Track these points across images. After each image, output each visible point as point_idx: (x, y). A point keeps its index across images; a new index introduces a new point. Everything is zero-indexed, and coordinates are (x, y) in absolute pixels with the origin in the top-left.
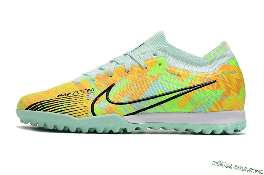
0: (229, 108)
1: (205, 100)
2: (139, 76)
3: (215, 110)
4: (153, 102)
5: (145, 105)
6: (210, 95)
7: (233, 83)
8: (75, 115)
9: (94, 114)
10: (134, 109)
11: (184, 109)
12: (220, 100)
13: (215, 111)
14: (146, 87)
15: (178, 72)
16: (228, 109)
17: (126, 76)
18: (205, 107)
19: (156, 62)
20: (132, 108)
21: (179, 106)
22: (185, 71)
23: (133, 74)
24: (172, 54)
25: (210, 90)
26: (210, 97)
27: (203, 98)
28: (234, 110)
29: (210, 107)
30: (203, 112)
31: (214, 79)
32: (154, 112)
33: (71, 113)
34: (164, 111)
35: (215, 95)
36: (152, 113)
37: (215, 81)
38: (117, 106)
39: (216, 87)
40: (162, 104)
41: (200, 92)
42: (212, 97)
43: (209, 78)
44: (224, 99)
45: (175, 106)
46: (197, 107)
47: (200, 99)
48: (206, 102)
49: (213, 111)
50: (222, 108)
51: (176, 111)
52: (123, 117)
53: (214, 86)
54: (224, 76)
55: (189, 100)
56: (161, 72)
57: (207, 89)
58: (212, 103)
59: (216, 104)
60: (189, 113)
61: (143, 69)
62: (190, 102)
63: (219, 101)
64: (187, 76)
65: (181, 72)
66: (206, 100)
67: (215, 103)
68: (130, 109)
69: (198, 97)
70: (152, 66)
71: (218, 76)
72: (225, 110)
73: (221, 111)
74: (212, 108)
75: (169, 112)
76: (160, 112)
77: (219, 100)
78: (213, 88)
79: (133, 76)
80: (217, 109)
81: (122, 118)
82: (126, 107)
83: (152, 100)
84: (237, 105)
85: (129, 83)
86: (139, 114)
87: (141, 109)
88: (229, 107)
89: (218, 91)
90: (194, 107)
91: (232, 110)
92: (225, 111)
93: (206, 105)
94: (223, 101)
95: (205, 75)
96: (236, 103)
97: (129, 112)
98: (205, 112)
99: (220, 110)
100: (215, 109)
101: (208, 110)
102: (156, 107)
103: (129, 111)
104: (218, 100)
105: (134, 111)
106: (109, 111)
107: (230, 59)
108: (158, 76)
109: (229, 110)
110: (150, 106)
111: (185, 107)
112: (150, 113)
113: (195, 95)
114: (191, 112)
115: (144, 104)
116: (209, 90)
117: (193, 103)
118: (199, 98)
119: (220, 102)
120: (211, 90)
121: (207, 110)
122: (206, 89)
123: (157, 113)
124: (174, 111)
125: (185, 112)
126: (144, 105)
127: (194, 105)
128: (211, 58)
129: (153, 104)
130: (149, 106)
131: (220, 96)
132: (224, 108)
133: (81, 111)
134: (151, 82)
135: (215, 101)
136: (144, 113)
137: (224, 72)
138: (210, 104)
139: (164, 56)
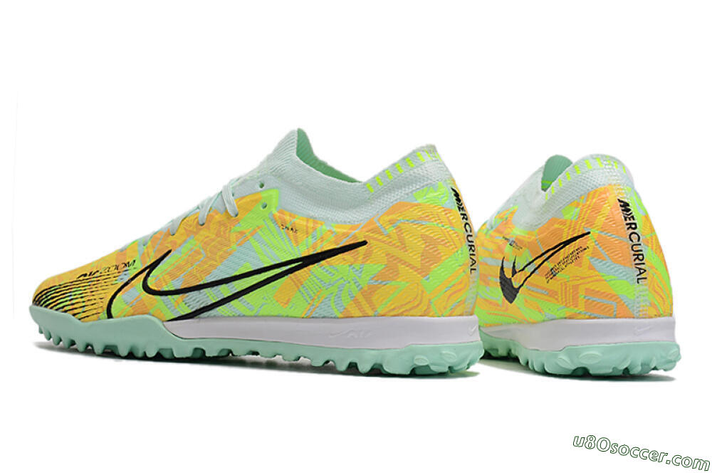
0: (394, 309)
1: (332, 288)
2: (218, 235)
3: (358, 313)
4: (225, 290)
5: (211, 297)
6: (345, 278)
7: (412, 248)
8: (79, 316)
9: (110, 316)
10: (189, 306)
11: (291, 308)
12: (369, 289)
13: (357, 315)
14: (221, 257)
15: (294, 223)
16: (389, 311)
17: (196, 233)
18: (333, 305)
19: (257, 201)
20: (184, 305)
21: (277, 301)
22: (311, 220)
23: (209, 229)
24: (294, 181)
25: (347, 265)
26: (345, 281)
27: (327, 283)
28: (407, 316)
29: (342, 306)
30: (331, 318)
31: (365, 237)
32: (231, 315)
33: (76, 311)
34: (253, 313)
35: (357, 277)
36: (229, 316)
37: (364, 243)
38: (155, 299)
39: (364, 258)
40: (243, 297)
41: (324, 268)
42: (349, 282)
43: (354, 236)
44: (379, 288)
45: (269, 301)
46: (315, 304)
47: (321, 286)
48: (334, 294)
49: (353, 315)
50: (372, 309)
51: (276, 314)
52: (165, 323)
53: (358, 254)
54: (391, 230)
55: (298, 287)
56: (261, 223)
57: (341, 262)
58: (348, 297)
59: (357, 300)
60: (303, 318)
61: (229, 217)
62: (300, 291)
63: (365, 291)
64: (310, 230)
65: (299, 222)
66: (334, 289)
67: (354, 295)
68: (180, 305)
69: (316, 281)
70: (248, 211)
71: (374, 230)
72: (382, 314)
73: (371, 316)
74: (350, 309)
75: (263, 316)
76: (244, 316)
77: (366, 289)
78: (356, 260)
79: (208, 234)
80: (361, 311)
81: (164, 325)
82: (172, 301)
83: (224, 286)
84: (416, 303)
85: (196, 248)
86: (201, 318)
87: (202, 306)
88: (393, 307)
89: (366, 267)
90: (309, 304)
91: (402, 316)
92: (382, 316)
93: (335, 302)
94: (376, 291)
95: (350, 229)
96: (415, 298)
97: (178, 312)
98: (335, 318)
99: (370, 314)
100: (356, 312)
101: (341, 313)
102: (232, 302)
103: (179, 310)
104: (362, 288)
105: (189, 311)
106: (140, 310)
107: (423, 187)
108: (253, 233)
109: (392, 313)
110: (220, 299)
111: (290, 305)
112: (222, 317)
113: (312, 277)
114: (306, 318)
115: (208, 294)
116: (345, 264)
117: (306, 294)
118: (319, 284)
119: (368, 293)
120: (350, 266)
121: (339, 315)
122: (337, 263)
123: (239, 316)
124: (272, 314)
125: (295, 317)
126: (208, 297)
127: (309, 300)
128: (374, 188)
129: (226, 296)
130: (217, 300)
131: (368, 278)
132: (380, 310)
133: (92, 307)
134: (234, 246)
135: (355, 291)
136: (212, 315)
137: (391, 222)
138: (343, 298)
139: (277, 188)
